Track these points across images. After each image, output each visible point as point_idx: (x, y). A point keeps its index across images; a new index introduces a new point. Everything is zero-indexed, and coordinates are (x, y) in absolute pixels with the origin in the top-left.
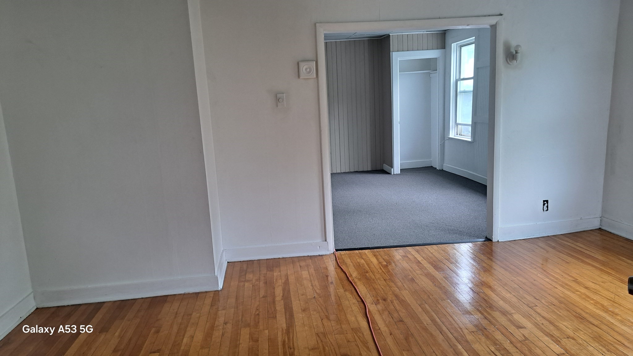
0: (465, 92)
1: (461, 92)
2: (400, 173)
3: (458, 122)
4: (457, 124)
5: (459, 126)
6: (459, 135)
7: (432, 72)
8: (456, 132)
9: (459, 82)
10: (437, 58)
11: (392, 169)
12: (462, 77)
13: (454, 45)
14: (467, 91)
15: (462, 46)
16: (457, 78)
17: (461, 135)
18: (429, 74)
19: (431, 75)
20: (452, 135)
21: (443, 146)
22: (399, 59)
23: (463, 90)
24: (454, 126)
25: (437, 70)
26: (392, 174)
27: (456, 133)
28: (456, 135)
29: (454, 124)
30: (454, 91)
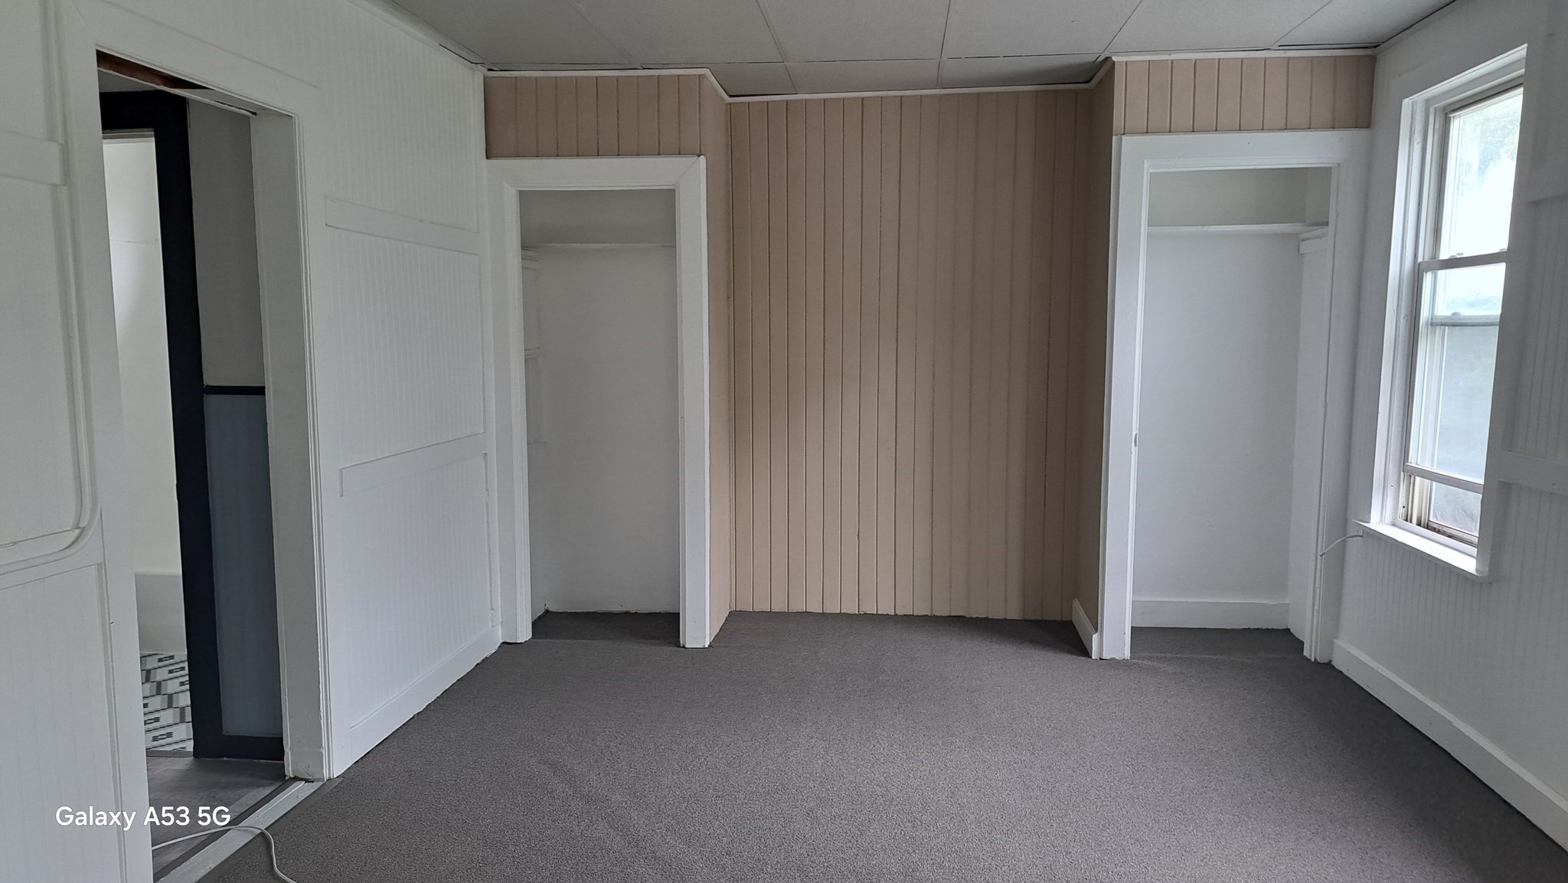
0: (1455, 323)
1: (1435, 323)
2: (1127, 655)
3: (1413, 461)
4: (1409, 473)
5: (1418, 479)
6: (1419, 524)
7: (1306, 235)
8: (1401, 506)
9: (1428, 278)
10: (1331, 168)
11: (1095, 637)
12: (1444, 254)
13: (1411, 106)
14: (1470, 318)
15: (1455, 110)
16: (1420, 260)
17: (1428, 527)
18: (1296, 240)
19: (1305, 247)
20: (1381, 520)
21: (1336, 563)
22: (1148, 168)
23: (1449, 314)
24: (1392, 479)
25: (1327, 224)
26: (1093, 657)
27: (1401, 511)
28: (1401, 521)
29: (1392, 470)
30: (1402, 316)
